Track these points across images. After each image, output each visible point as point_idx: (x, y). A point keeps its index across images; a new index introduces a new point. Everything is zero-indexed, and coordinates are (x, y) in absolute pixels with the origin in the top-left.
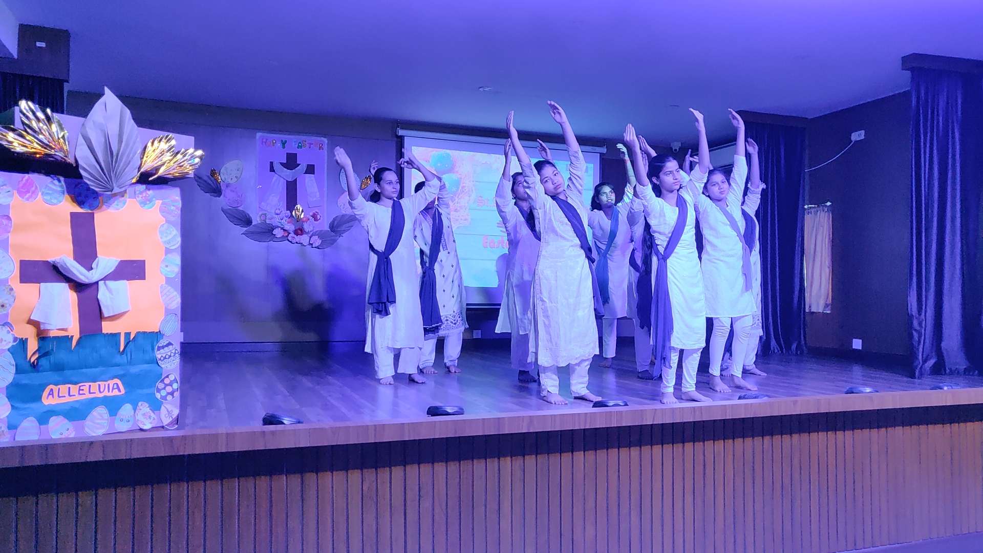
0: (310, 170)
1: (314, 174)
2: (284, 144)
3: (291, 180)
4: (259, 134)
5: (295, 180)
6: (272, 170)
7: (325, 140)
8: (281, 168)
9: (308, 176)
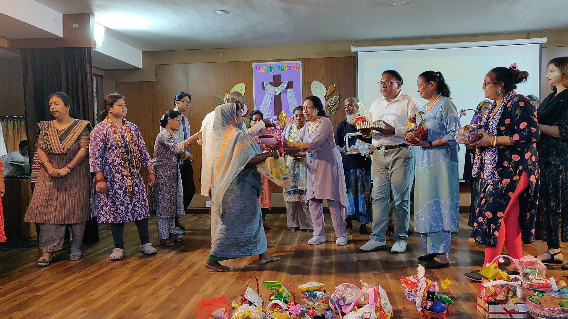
0: (290, 85)
1: (293, 88)
2: (271, 68)
3: (277, 94)
4: (254, 64)
5: (280, 94)
6: (264, 88)
7: (300, 62)
8: (270, 86)
9: (289, 90)
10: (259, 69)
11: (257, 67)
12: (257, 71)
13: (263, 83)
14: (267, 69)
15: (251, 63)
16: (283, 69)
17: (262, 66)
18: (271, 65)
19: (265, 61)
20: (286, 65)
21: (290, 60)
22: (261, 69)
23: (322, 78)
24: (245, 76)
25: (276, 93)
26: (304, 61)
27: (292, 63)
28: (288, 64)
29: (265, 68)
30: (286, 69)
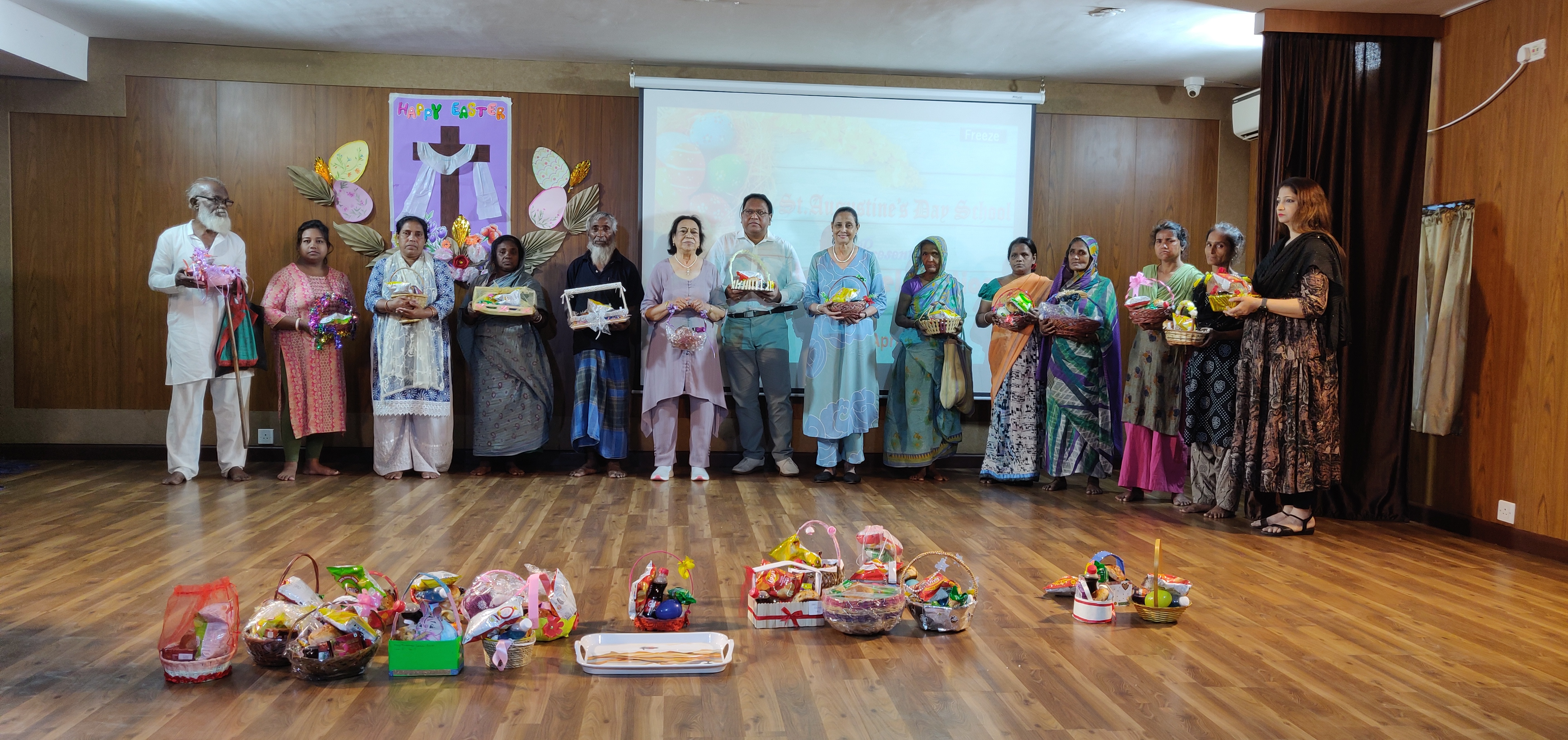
0: (482, 154)
1: (488, 160)
2: (436, 110)
3: (450, 172)
4: (393, 97)
5: (457, 173)
6: (416, 157)
7: (508, 101)
8: (432, 152)
9: (478, 165)
10: (406, 110)
11: (401, 104)
12: (400, 113)
13: (415, 144)
14: (426, 111)
15: (385, 93)
16: (466, 115)
17: (414, 102)
18: (437, 101)
19: (422, 91)
20: (474, 104)
21: (485, 93)
22: (410, 109)
23: (561, 142)
24: (370, 124)
25: (445, 171)
26: (518, 99)
27: (488, 102)
28: (478, 102)
29: (420, 108)
30: (473, 113)
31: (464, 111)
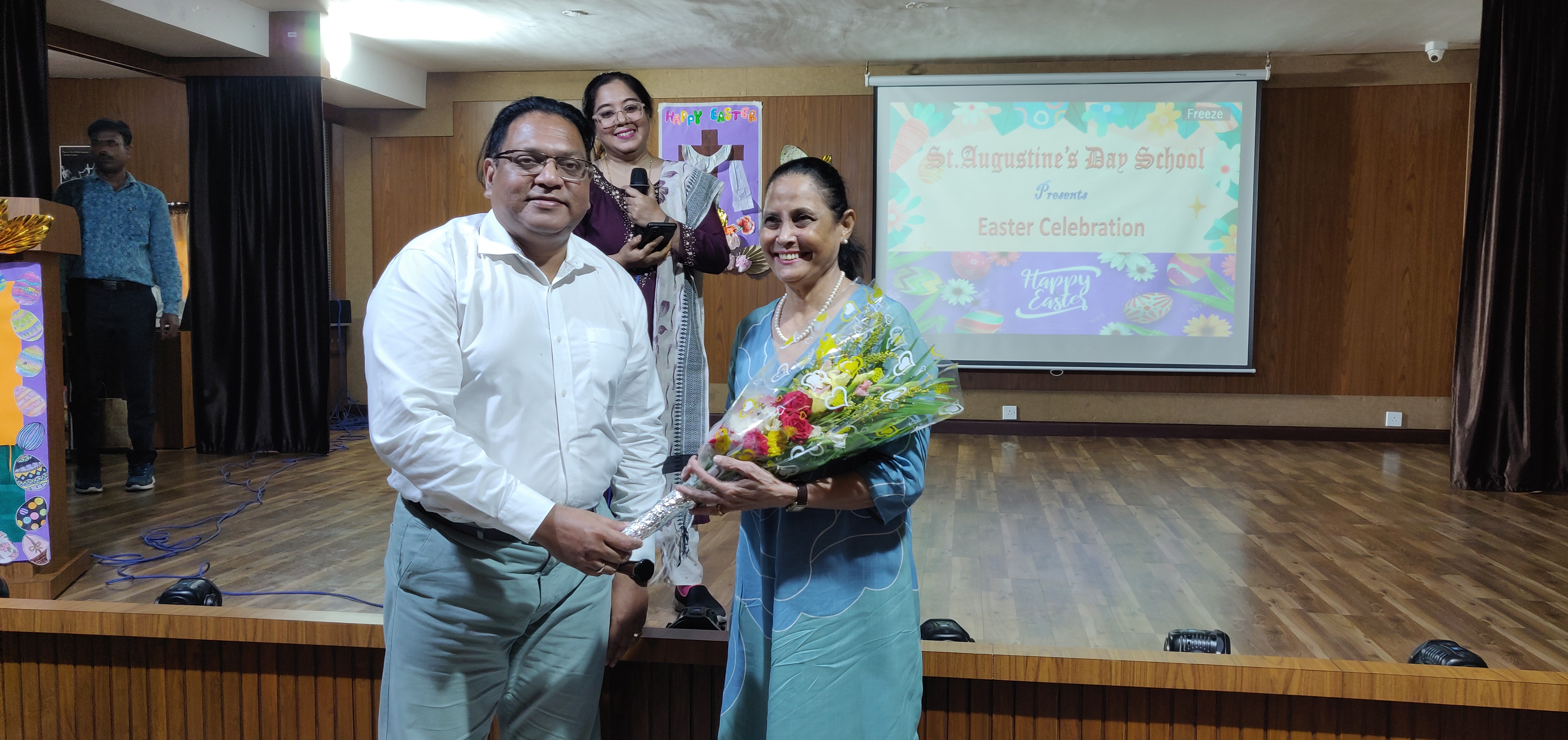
0: (736, 153)
1: (742, 159)
2: (698, 116)
7: (759, 105)
8: (694, 153)
9: (734, 163)
10: (672, 118)
11: (668, 113)
12: (667, 119)
13: (680, 147)
14: (689, 117)
16: (723, 119)
17: (678, 110)
18: (698, 108)
19: (685, 100)
20: (730, 109)
21: (739, 99)
22: (676, 116)
23: (805, 139)
26: (768, 102)
27: (741, 107)
28: (734, 107)
29: (684, 115)
30: (729, 117)
31: (721, 116)
